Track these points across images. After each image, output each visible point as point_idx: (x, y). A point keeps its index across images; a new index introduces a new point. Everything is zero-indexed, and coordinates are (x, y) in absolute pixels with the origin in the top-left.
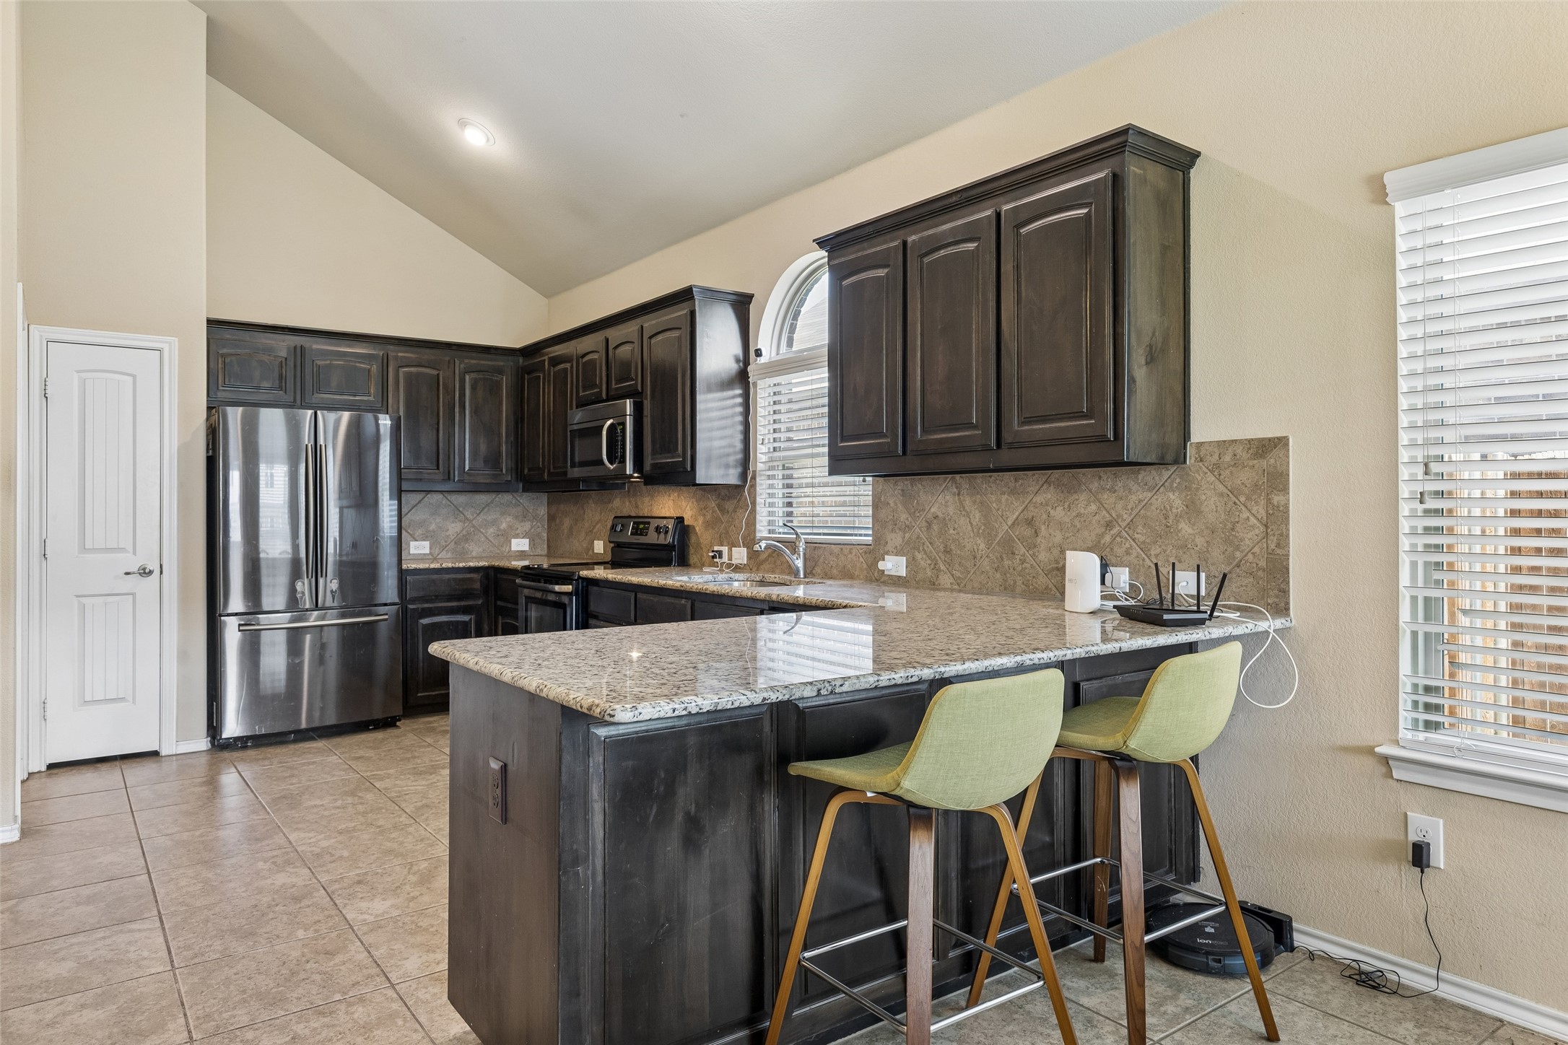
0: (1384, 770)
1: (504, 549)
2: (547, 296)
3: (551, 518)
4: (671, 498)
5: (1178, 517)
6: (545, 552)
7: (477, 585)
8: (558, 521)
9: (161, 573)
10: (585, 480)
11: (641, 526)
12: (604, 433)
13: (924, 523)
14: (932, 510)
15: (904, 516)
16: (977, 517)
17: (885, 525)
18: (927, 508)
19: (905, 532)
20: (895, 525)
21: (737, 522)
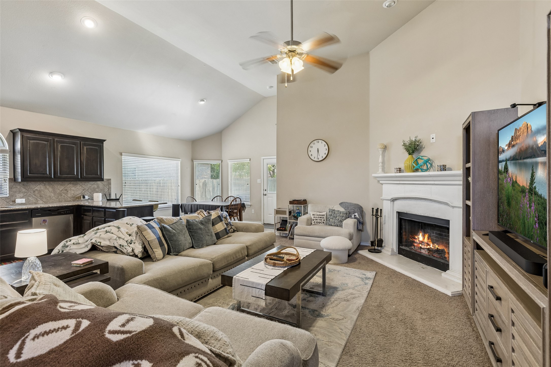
13: (32, 191)
14: (35, 188)
15: (24, 190)
16: (51, 189)
17: (15, 192)
18: (33, 188)
19: (24, 193)
20: (20, 192)
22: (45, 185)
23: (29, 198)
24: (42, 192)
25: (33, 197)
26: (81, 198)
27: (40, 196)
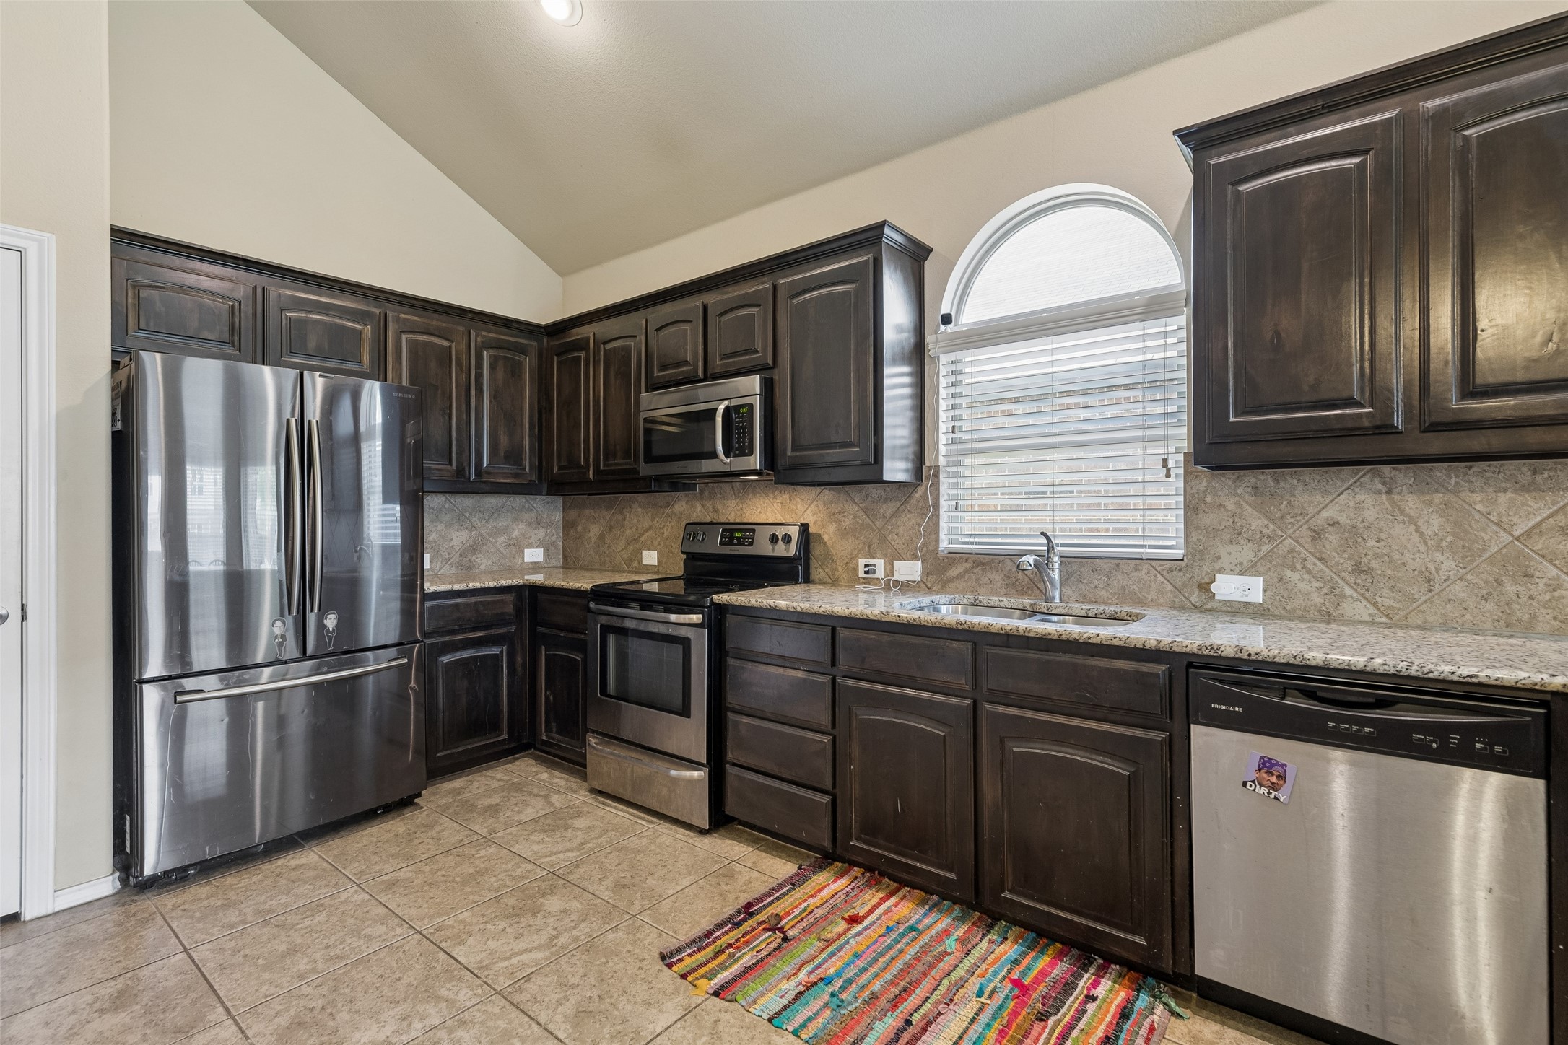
1: (516, 561)
2: (562, 274)
3: (568, 525)
4: (778, 501)
6: (560, 564)
7: (510, 609)
8: (580, 528)
9: (24, 618)
10: (658, 479)
11: (739, 534)
12: (719, 419)
13: (1305, 532)
14: (1325, 514)
15: (1257, 522)
16: (1434, 523)
17: (1214, 533)
18: (1312, 511)
19: (1260, 543)
20: (1237, 534)
21: (901, 529)
22: (1389, 492)
23: (1288, 573)
24: (1372, 543)
25: (1309, 572)
27: (1358, 569)
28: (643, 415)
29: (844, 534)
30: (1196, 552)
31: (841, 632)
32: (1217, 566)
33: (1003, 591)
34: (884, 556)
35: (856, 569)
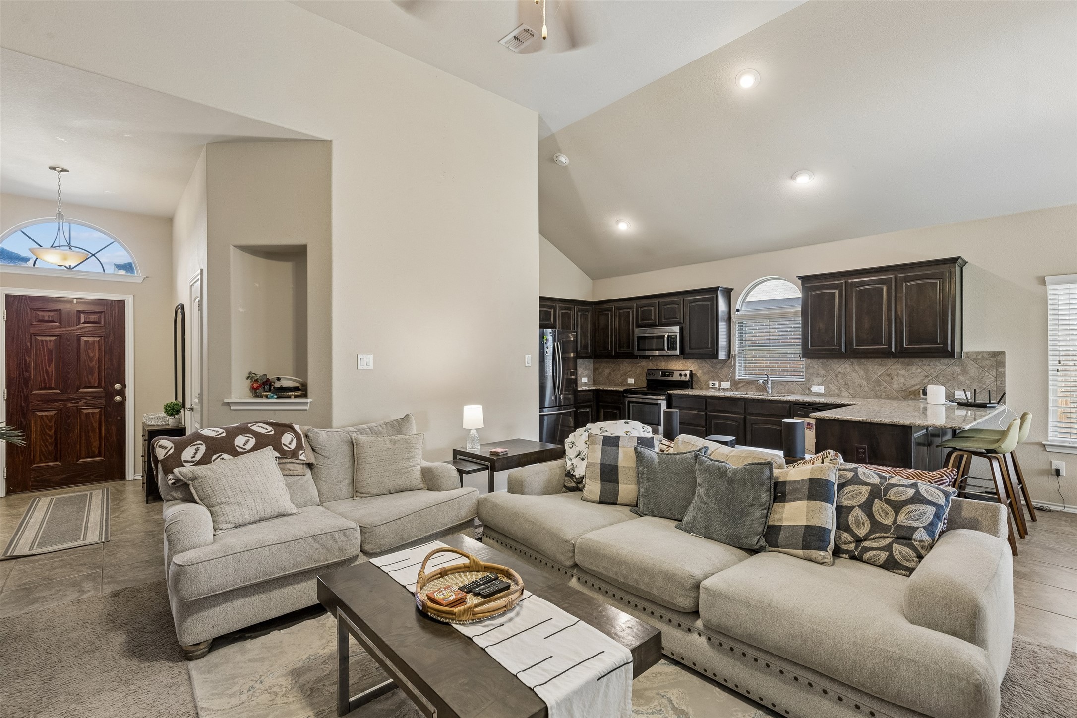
0: (1042, 449)
2: (592, 279)
3: (594, 370)
4: (683, 364)
5: (958, 375)
6: (592, 383)
8: (600, 370)
10: (640, 356)
11: (667, 374)
12: (666, 339)
13: (833, 374)
14: (838, 370)
15: (822, 372)
16: (862, 373)
17: (812, 375)
18: (835, 369)
19: (823, 377)
20: (818, 375)
21: (723, 372)
22: (852, 365)
23: (830, 385)
24: (849, 377)
25: (834, 385)
26: (920, 394)
27: (845, 384)
28: (636, 336)
29: (705, 373)
30: (808, 380)
31: (709, 400)
32: (813, 383)
33: (755, 391)
34: (718, 381)
35: (708, 385)
